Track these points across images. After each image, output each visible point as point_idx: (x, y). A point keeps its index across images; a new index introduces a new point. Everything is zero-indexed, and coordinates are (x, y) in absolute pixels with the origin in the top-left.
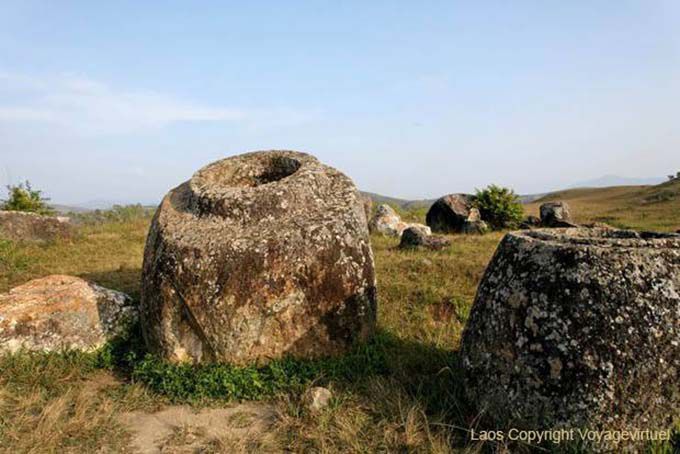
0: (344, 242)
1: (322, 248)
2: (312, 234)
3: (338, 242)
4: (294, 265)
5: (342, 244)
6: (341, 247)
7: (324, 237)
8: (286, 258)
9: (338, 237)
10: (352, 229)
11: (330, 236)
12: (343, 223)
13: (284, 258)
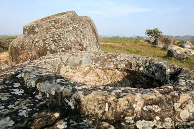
0: (50, 48)
1: (39, 49)
2: (36, 43)
3: (46, 47)
4: (29, 55)
5: (49, 48)
6: (48, 50)
7: (40, 44)
8: (26, 51)
9: (47, 45)
10: (57, 42)
11: (43, 44)
12: (52, 39)
13: (25, 51)
